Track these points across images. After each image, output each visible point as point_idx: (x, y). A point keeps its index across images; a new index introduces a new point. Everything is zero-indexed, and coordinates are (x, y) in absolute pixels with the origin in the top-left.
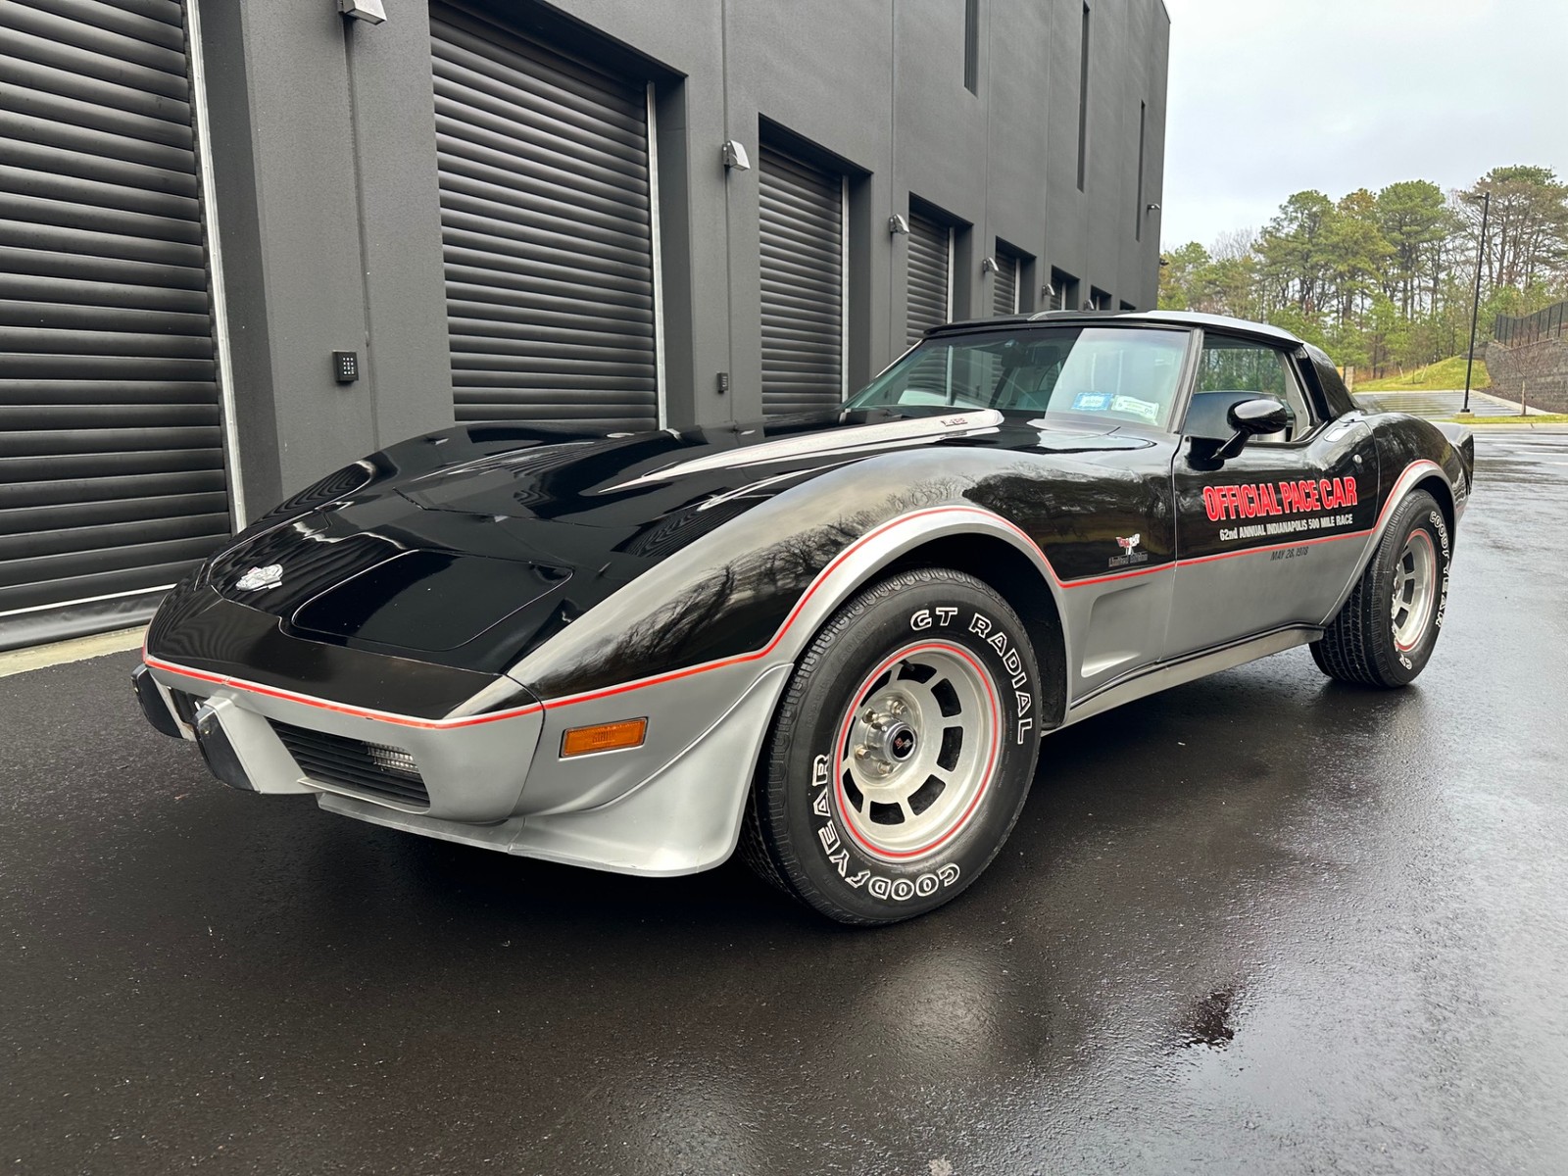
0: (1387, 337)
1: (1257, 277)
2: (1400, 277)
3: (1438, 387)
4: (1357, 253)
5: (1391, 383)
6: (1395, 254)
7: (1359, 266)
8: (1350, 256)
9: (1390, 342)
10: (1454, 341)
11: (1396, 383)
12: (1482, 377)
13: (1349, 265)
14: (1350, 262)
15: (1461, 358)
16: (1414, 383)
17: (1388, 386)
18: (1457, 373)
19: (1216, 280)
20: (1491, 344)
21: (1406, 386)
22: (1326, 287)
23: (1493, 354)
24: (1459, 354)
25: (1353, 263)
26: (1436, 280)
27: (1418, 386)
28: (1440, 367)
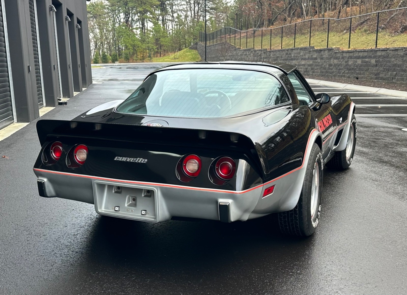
0: (161, 39)
1: (106, 11)
2: (161, 15)
3: (184, 60)
4: (145, 3)
5: (166, 58)
6: (159, 5)
7: (147, 9)
8: (143, 4)
9: (162, 41)
10: (185, 42)
11: (168, 59)
12: (198, 56)
13: (143, 8)
14: (143, 7)
15: (189, 49)
16: (175, 59)
17: (166, 60)
18: (189, 55)
19: (91, 11)
20: (199, 43)
21: (173, 60)
22: (133, 17)
23: (200, 47)
24: (188, 47)
25: (145, 8)
26: (173, 17)
27: (177, 60)
28: (182, 52)
